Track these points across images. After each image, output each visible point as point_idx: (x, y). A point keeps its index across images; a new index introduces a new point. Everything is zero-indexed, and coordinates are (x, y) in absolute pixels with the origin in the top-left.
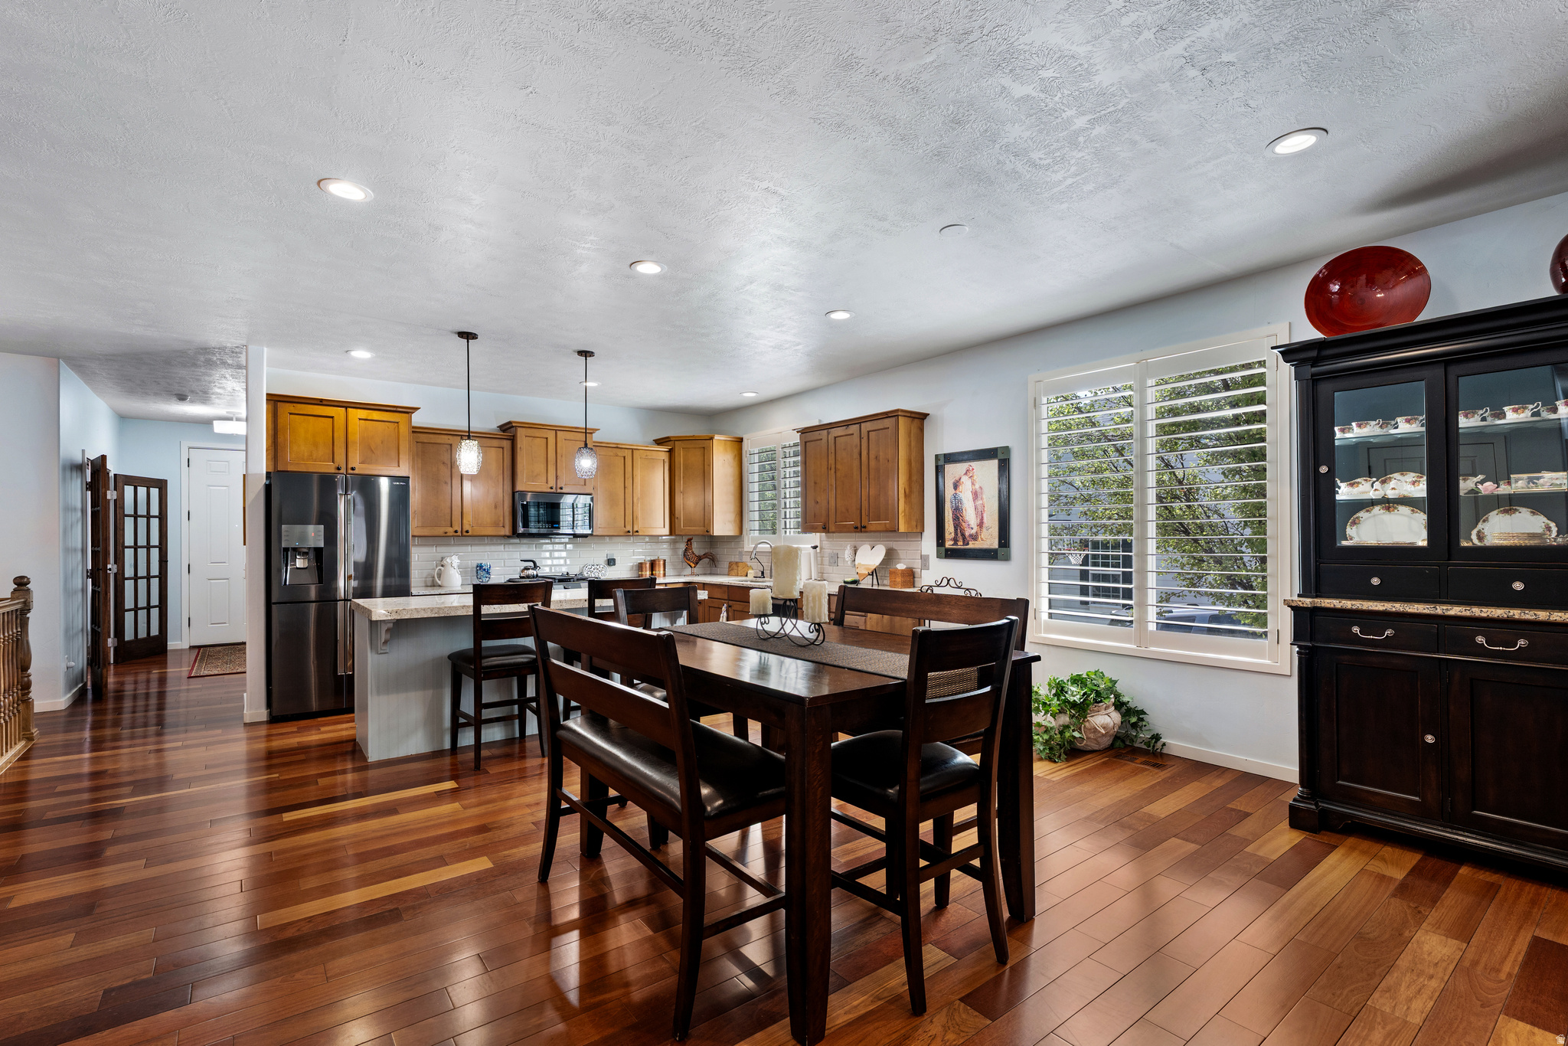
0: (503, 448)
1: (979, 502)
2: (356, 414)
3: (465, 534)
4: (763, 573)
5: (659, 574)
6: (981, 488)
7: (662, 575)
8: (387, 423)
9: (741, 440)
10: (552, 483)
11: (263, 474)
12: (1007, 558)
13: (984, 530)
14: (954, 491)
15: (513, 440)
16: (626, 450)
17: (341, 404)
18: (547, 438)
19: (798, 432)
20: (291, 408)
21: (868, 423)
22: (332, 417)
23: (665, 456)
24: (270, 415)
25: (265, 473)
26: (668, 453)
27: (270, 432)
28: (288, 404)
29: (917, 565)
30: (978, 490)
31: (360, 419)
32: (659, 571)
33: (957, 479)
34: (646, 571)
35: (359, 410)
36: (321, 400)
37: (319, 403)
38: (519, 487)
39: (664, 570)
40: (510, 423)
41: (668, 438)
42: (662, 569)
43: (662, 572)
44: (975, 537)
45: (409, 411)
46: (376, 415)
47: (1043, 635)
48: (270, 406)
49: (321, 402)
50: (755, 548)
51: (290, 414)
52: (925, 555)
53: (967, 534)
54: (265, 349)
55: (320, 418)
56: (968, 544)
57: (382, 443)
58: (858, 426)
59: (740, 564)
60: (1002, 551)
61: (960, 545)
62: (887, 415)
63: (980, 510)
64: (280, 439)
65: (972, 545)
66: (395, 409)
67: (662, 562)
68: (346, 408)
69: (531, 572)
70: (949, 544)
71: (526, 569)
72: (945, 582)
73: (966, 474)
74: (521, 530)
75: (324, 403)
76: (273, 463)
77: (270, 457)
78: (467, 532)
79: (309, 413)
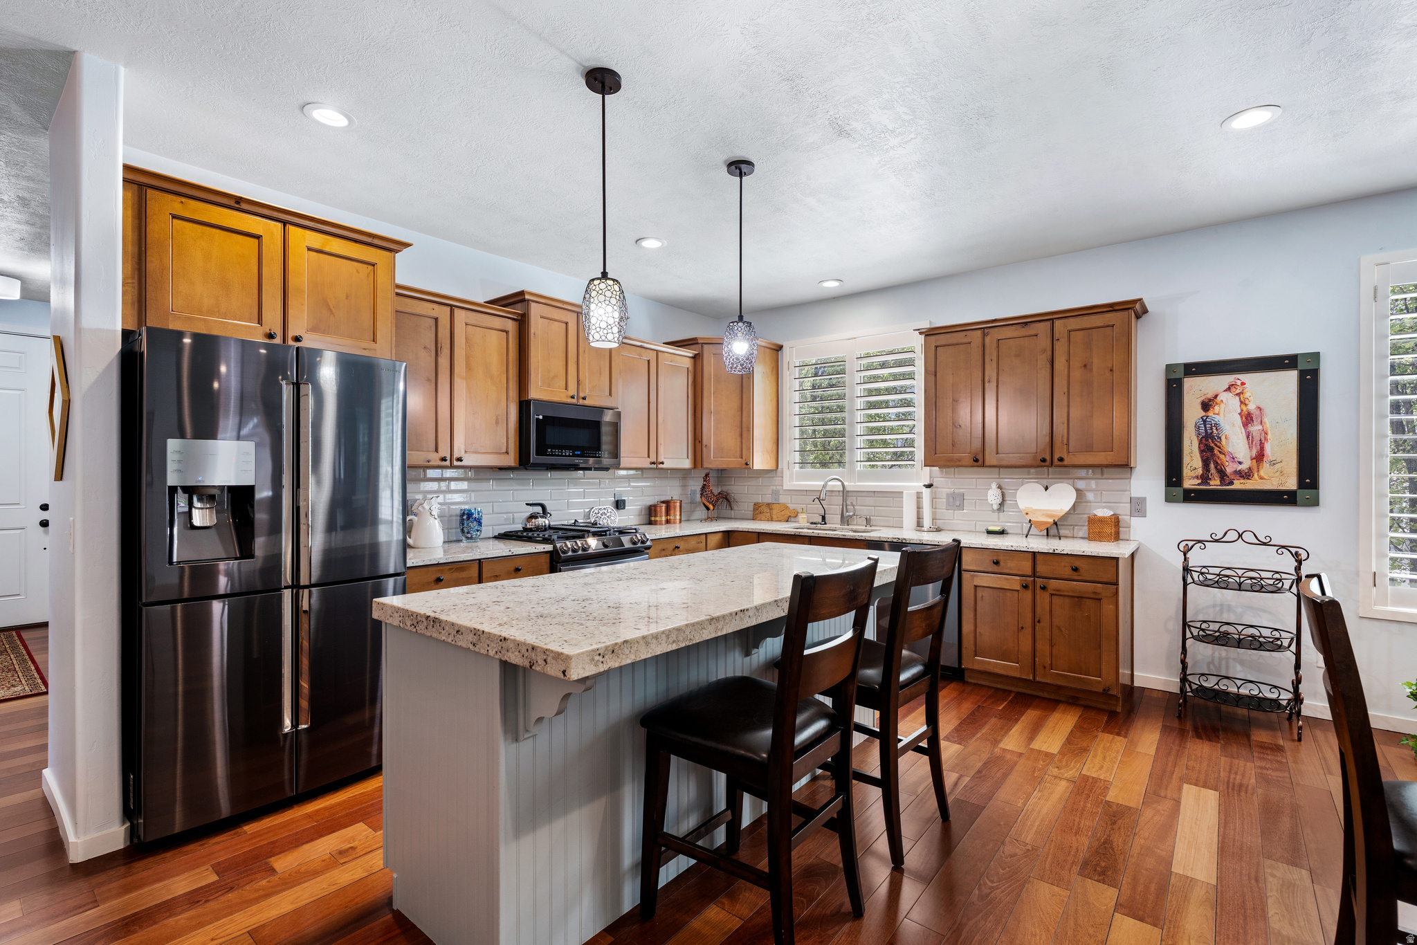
0: (507, 332)
1: (1255, 428)
2: (301, 239)
3: (456, 463)
4: (824, 518)
5: (675, 519)
6: (1260, 409)
7: (678, 521)
8: (356, 264)
9: (780, 348)
10: (572, 390)
11: (115, 331)
12: (1314, 502)
13: (1266, 465)
14: (1203, 414)
15: (522, 322)
16: (651, 351)
17: (275, 214)
18: (567, 323)
19: (921, 333)
20: (176, 205)
21: (1072, 320)
22: (258, 237)
23: (688, 363)
24: (130, 212)
25: (121, 330)
26: (692, 360)
27: (130, 248)
28: (170, 197)
29: (1124, 510)
30: (1255, 413)
31: (309, 249)
32: (675, 515)
33: (1210, 396)
34: (661, 516)
35: (308, 232)
36: (239, 200)
37: (232, 203)
38: (535, 393)
39: (681, 515)
40: (522, 293)
41: (695, 339)
42: (678, 513)
43: (678, 517)
44: (1247, 475)
45: (392, 246)
46: (336, 246)
47: (1390, 608)
48: (129, 195)
49: (237, 203)
50: (824, 486)
51: (174, 217)
52: (1138, 498)
53: (1229, 470)
54: (122, 70)
55: (235, 236)
56: (1231, 483)
57: (347, 298)
58: (1048, 324)
59: (774, 506)
60: (1304, 494)
61: (1215, 484)
62: (1112, 308)
63: (1257, 439)
64: (152, 264)
65: (1238, 485)
66: (369, 240)
67: (678, 504)
68: (285, 223)
69: (541, 521)
70: (1189, 483)
71: (533, 516)
72: (1232, 536)
73: (1228, 389)
74: (533, 457)
75: (244, 206)
76: (136, 312)
77: (129, 298)
78: (460, 460)
79: (213, 222)
